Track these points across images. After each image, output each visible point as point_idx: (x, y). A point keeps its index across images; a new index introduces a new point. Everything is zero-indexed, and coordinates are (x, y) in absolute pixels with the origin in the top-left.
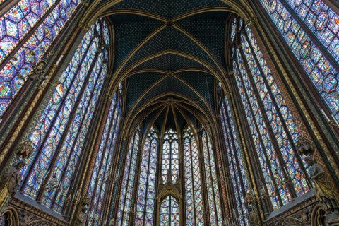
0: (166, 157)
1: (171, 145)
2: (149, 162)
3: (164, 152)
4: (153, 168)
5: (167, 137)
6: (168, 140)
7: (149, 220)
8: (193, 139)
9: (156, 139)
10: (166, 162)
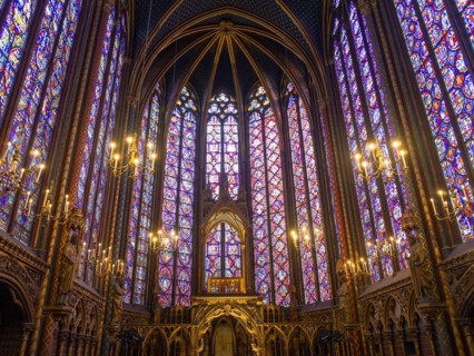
0: (213, 148)
1: (222, 126)
2: (180, 157)
3: (209, 138)
4: (188, 170)
5: (214, 108)
6: (218, 116)
7: (184, 267)
8: (270, 112)
9: (194, 113)
10: (213, 158)
